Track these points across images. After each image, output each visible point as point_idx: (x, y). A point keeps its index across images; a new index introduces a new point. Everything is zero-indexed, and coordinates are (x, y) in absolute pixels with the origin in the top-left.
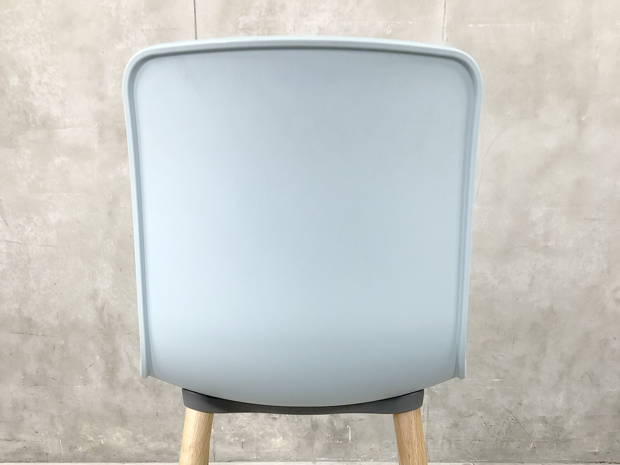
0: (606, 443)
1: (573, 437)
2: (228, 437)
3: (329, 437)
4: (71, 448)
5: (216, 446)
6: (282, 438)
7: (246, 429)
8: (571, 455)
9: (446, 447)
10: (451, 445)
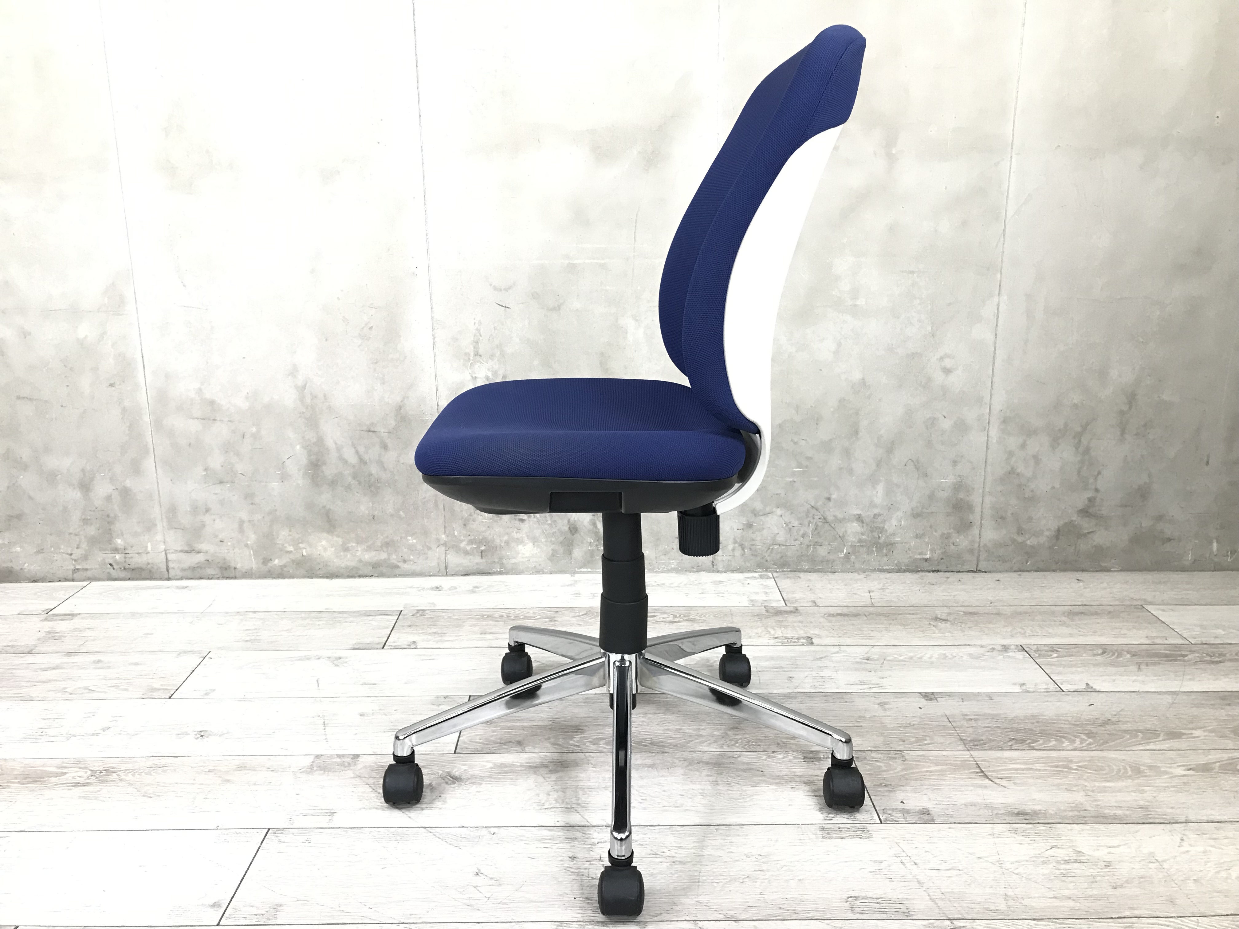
0: (939, 547)
1: (897, 539)
2: (463, 545)
3: (591, 542)
4: (266, 561)
5: (449, 556)
6: (530, 545)
7: (487, 534)
8: (896, 562)
9: (738, 553)
10: (745, 552)
